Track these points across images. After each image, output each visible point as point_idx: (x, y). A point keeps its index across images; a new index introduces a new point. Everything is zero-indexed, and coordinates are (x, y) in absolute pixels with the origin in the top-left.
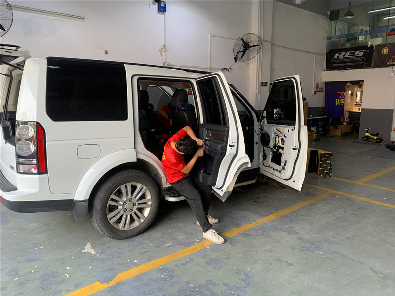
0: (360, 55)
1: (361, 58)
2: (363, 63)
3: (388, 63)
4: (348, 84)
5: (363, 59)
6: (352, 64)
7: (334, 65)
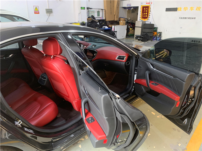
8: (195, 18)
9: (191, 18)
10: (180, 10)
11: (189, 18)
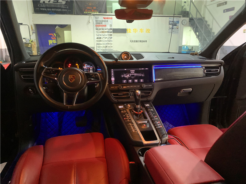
0: (63, 3)
1: (64, 6)
2: (66, 10)
3: (85, 12)
4: (57, 27)
5: (66, 7)
6: (57, 10)
7: (41, 9)
8: (146, 41)
9: (142, 41)
10: (130, 31)
11: (140, 41)
